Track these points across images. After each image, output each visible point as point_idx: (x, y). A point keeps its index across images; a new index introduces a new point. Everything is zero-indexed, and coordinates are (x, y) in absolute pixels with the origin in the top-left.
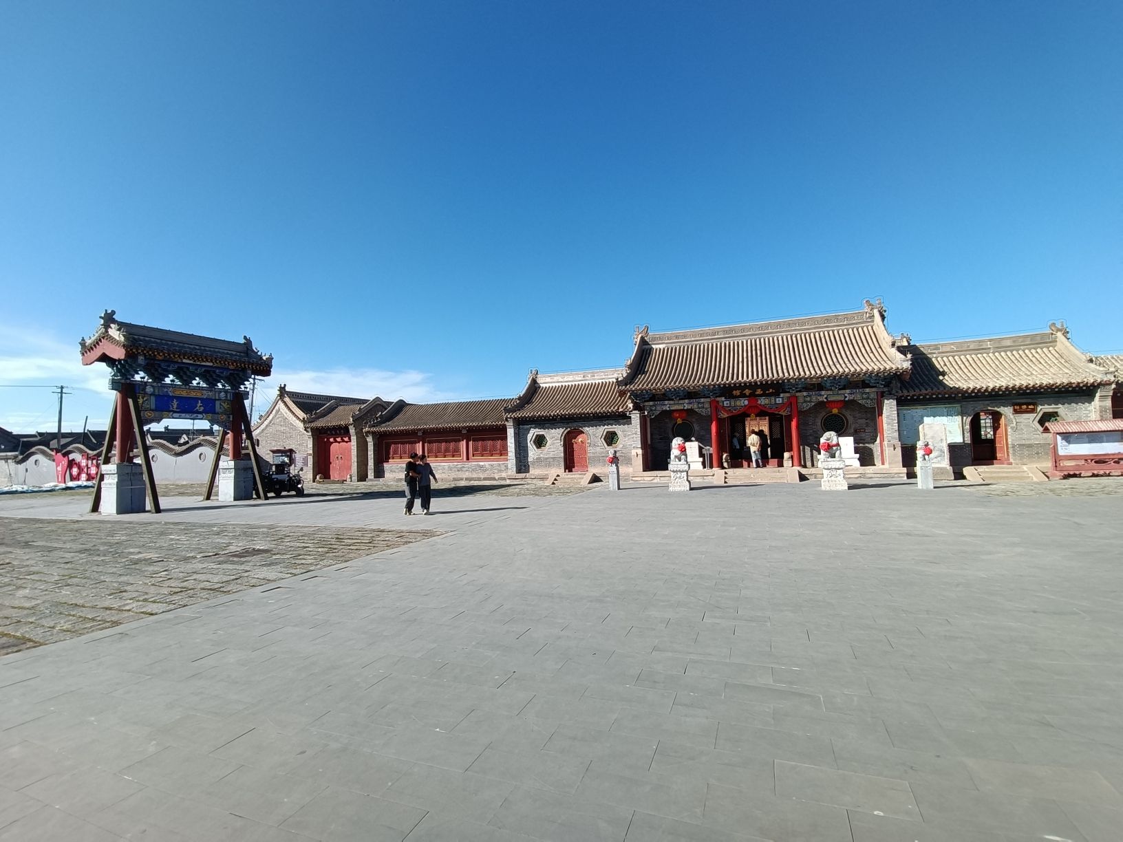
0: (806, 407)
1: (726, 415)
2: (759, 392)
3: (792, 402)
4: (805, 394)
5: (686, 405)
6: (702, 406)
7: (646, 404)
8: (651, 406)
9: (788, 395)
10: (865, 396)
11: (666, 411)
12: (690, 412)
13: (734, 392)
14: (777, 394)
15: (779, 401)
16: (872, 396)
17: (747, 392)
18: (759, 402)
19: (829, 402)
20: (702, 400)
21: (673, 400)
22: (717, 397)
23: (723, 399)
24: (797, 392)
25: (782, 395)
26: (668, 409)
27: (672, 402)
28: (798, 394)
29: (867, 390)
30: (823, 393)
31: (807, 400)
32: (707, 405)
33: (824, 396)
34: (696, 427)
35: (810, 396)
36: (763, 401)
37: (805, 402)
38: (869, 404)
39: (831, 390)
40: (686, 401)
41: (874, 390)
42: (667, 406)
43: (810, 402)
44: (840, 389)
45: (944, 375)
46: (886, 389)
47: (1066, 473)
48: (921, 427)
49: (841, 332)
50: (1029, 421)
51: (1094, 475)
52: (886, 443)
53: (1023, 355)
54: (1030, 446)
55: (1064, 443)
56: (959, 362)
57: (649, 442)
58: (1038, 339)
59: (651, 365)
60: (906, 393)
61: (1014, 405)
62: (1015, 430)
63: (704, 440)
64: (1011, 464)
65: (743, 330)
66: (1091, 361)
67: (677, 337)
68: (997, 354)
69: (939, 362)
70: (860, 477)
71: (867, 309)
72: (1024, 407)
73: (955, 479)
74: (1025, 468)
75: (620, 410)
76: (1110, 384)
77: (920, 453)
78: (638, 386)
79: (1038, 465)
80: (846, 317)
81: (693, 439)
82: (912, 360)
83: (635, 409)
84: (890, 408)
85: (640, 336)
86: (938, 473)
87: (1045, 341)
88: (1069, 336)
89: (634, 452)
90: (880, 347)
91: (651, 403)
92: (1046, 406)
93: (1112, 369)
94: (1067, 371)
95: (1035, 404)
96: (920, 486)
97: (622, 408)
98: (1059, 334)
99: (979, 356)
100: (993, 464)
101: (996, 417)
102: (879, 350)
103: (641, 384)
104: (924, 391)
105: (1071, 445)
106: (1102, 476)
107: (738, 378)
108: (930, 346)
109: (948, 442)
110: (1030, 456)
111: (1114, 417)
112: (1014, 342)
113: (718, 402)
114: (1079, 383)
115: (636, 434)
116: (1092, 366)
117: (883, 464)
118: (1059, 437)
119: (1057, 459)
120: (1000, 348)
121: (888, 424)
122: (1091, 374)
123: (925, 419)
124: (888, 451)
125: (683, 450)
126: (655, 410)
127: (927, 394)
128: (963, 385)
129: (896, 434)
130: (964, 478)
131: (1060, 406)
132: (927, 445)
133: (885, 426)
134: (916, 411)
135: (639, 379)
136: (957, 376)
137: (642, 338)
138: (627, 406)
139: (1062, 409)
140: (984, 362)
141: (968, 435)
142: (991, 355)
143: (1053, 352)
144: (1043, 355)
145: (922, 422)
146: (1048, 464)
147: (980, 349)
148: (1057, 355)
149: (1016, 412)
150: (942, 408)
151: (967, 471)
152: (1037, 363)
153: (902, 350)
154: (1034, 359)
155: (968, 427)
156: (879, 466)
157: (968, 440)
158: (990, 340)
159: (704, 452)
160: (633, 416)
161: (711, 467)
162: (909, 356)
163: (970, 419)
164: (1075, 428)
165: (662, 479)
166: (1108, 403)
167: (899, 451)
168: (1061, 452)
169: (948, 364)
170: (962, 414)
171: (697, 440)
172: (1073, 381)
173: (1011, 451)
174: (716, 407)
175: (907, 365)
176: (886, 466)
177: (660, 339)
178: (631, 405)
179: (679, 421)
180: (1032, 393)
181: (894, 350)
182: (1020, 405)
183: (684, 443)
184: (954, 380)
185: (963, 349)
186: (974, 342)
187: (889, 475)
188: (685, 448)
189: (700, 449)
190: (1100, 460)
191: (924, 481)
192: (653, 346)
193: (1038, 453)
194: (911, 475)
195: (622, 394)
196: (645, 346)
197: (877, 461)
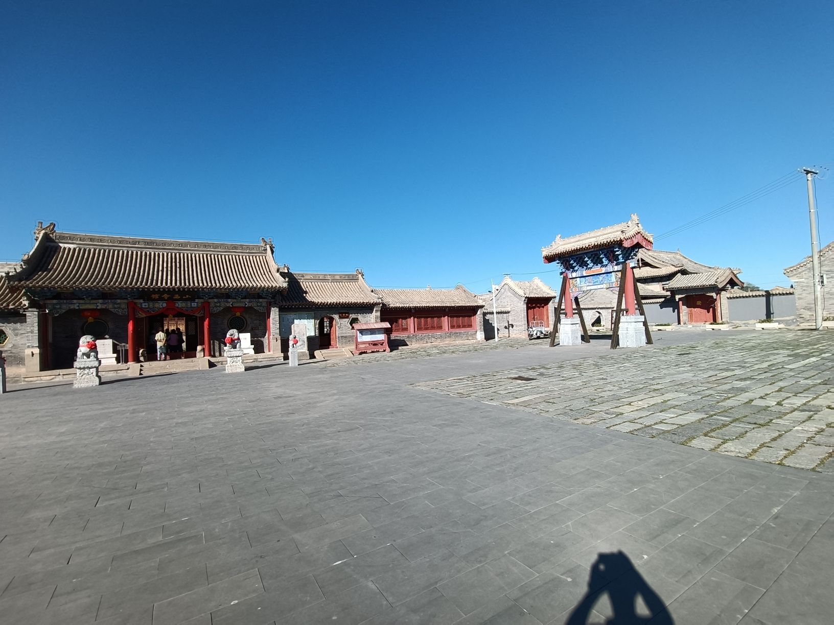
0: (216, 310)
1: (144, 315)
2: (177, 297)
3: (205, 306)
4: (216, 300)
5: (100, 305)
6: (120, 307)
7: (48, 302)
8: (54, 304)
9: (202, 300)
10: (259, 304)
11: (74, 310)
12: (106, 311)
13: (153, 296)
14: (193, 300)
15: (194, 305)
16: (264, 304)
17: (166, 296)
18: (177, 305)
19: (233, 307)
20: (119, 301)
21: (84, 299)
22: (135, 299)
23: (142, 301)
24: (209, 298)
25: (197, 300)
26: (77, 308)
27: (81, 301)
28: (210, 301)
29: (261, 300)
30: (230, 300)
31: (218, 306)
32: (123, 306)
33: (230, 303)
34: (111, 326)
35: (219, 302)
36: (180, 304)
37: (216, 306)
38: (261, 310)
39: (236, 299)
40: (100, 301)
41: (265, 300)
42: (75, 305)
43: (220, 306)
44: (242, 299)
45: (306, 294)
46: (272, 300)
47: (361, 351)
48: (292, 326)
49: (244, 257)
50: (346, 322)
51: (372, 352)
52: (271, 337)
53: (344, 285)
54: (346, 337)
55: (361, 335)
56: (314, 286)
57: (50, 339)
58: (351, 278)
59: (57, 263)
60: (284, 304)
61: (339, 313)
62: (340, 328)
63: (118, 337)
64: (337, 348)
65: (164, 243)
66: (372, 291)
67: (91, 240)
68: (332, 283)
69: (304, 285)
70: (254, 361)
71: (263, 244)
72: (344, 315)
73: (310, 359)
74: (343, 349)
75: (11, 307)
76: (380, 304)
77: (291, 343)
78: (37, 283)
79: (349, 348)
80: (248, 247)
81: (107, 336)
82: (288, 282)
83: (31, 306)
84: (274, 314)
85: (43, 231)
86: (301, 355)
87: (353, 278)
88: (364, 277)
89: (28, 352)
90: (270, 271)
91: (55, 301)
92: (353, 315)
93: (381, 297)
94: (362, 296)
95: (349, 314)
96: (290, 365)
97: (14, 304)
98: (360, 275)
99: (324, 283)
100: (329, 348)
101: (331, 320)
102: (269, 273)
103: (41, 280)
104: (295, 303)
105: (364, 336)
106: (375, 352)
107: (157, 284)
108: (299, 274)
109: (307, 336)
110: (346, 343)
111: (381, 321)
112: (340, 277)
113: (135, 303)
114: (367, 303)
115: (32, 332)
116: (373, 294)
117: (269, 351)
118: (358, 332)
119: (357, 344)
120: (334, 280)
121: (273, 324)
122: (372, 299)
123: (295, 321)
124: (273, 342)
125: (93, 348)
126: (60, 308)
127: (296, 305)
128: (316, 300)
129: (278, 331)
130: (314, 357)
131: (359, 315)
132: (295, 338)
133: (271, 325)
134: (291, 316)
135: (40, 276)
136: (313, 294)
137: (46, 235)
138: (21, 303)
139: (360, 317)
140: (326, 287)
141: (317, 331)
142: (330, 283)
143: (357, 285)
144: (353, 286)
145: (293, 323)
146: (353, 347)
147: (324, 280)
148: (359, 287)
149: (340, 318)
150: (305, 314)
151: (317, 353)
152: (350, 290)
153: (283, 275)
154: (349, 288)
155: (317, 326)
156: (267, 353)
157: (317, 334)
158: (330, 275)
159: (119, 348)
160: (28, 314)
161: (126, 361)
162: (287, 279)
163: (318, 321)
164: (364, 327)
165: (65, 377)
166: (379, 314)
167: (279, 341)
168: (359, 340)
169: (308, 286)
170: (315, 318)
171: (110, 338)
172: (365, 301)
173: (337, 340)
174: (133, 307)
175: (285, 285)
176: (271, 352)
177: (71, 239)
178: (26, 303)
179: (91, 320)
180: (347, 307)
181: (278, 274)
182: (342, 313)
183: (94, 341)
184: (311, 297)
185: (316, 279)
186: (322, 275)
187: (272, 358)
188: (95, 345)
189: (115, 346)
190: (375, 344)
191: (293, 362)
192: (61, 245)
193: (349, 341)
194: (286, 358)
195: (13, 290)
196: (48, 244)
197: (266, 350)
